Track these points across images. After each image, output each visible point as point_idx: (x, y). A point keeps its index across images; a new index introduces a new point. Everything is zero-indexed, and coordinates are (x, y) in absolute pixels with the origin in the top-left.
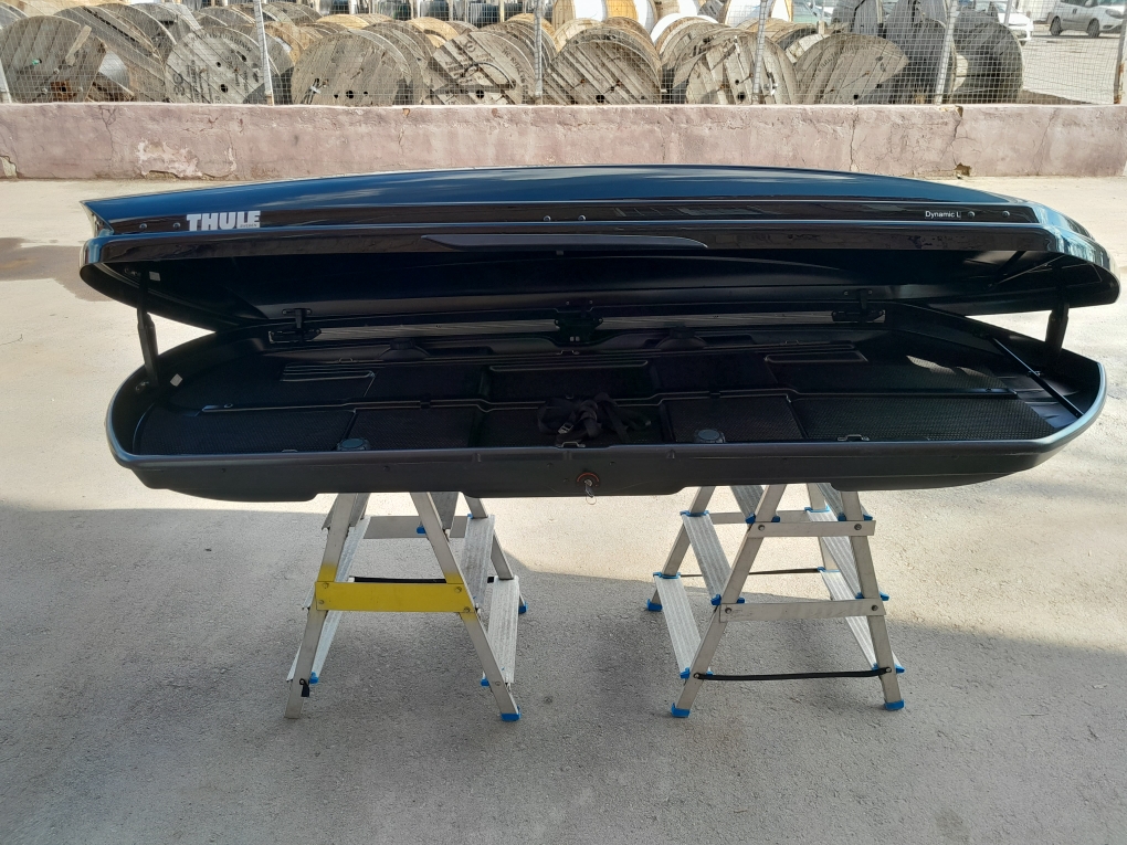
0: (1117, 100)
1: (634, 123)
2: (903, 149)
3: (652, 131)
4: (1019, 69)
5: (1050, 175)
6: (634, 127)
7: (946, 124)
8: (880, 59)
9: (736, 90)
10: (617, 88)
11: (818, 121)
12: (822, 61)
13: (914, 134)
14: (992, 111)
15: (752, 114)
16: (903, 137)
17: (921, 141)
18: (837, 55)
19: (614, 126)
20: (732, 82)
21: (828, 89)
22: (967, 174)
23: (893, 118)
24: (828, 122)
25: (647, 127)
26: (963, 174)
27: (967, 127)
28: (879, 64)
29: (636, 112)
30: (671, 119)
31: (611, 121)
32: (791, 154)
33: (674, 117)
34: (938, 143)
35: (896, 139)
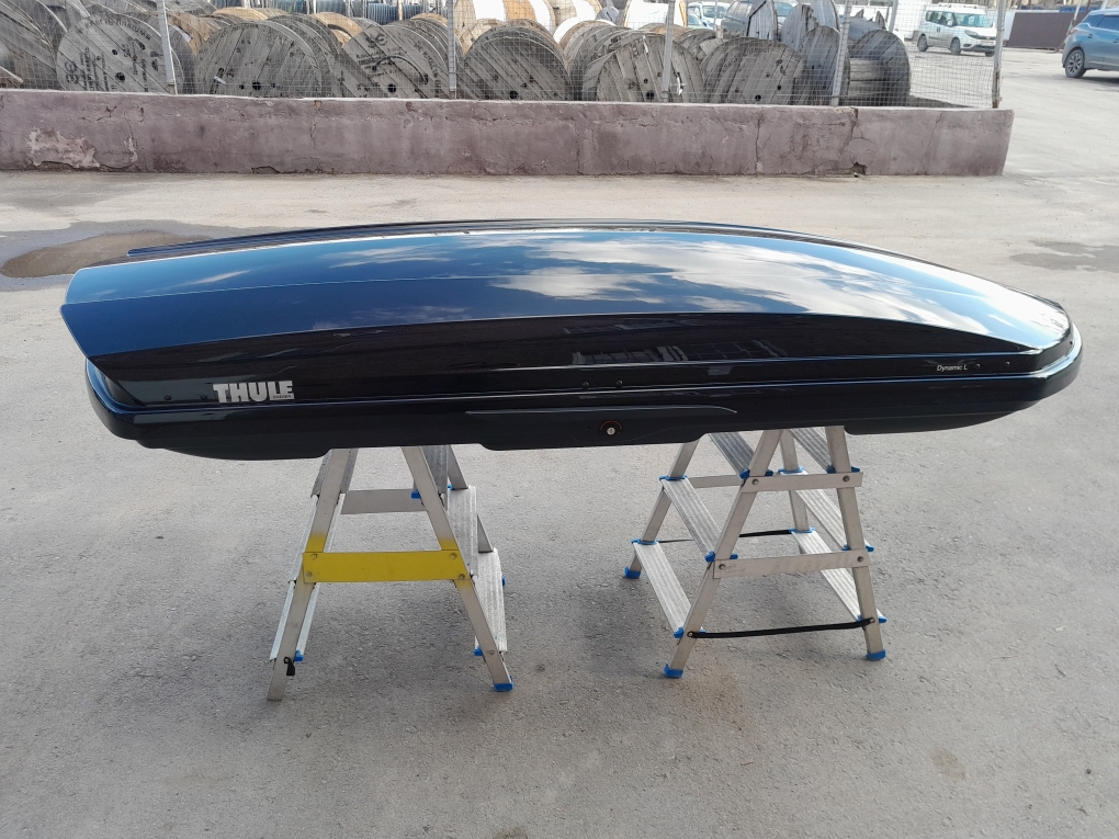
0: (995, 105)
1: (548, 119)
2: (805, 147)
3: (566, 128)
4: (908, 74)
5: (937, 174)
6: (549, 123)
7: (843, 124)
8: (779, 62)
9: (646, 89)
10: (529, 85)
11: (726, 120)
12: (727, 63)
13: (814, 134)
14: (884, 113)
15: (663, 111)
16: (804, 136)
17: (821, 141)
18: (738, 59)
19: (529, 122)
20: (641, 80)
21: (732, 89)
22: (864, 173)
23: (795, 118)
24: (734, 120)
25: (561, 123)
26: (859, 172)
27: (862, 128)
28: (779, 67)
29: (550, 107)
30: (585, 116)
31: (526, 117)
32: (700, 151)
33: (588, 113)
34: (837, 143)
35: (798, 138)
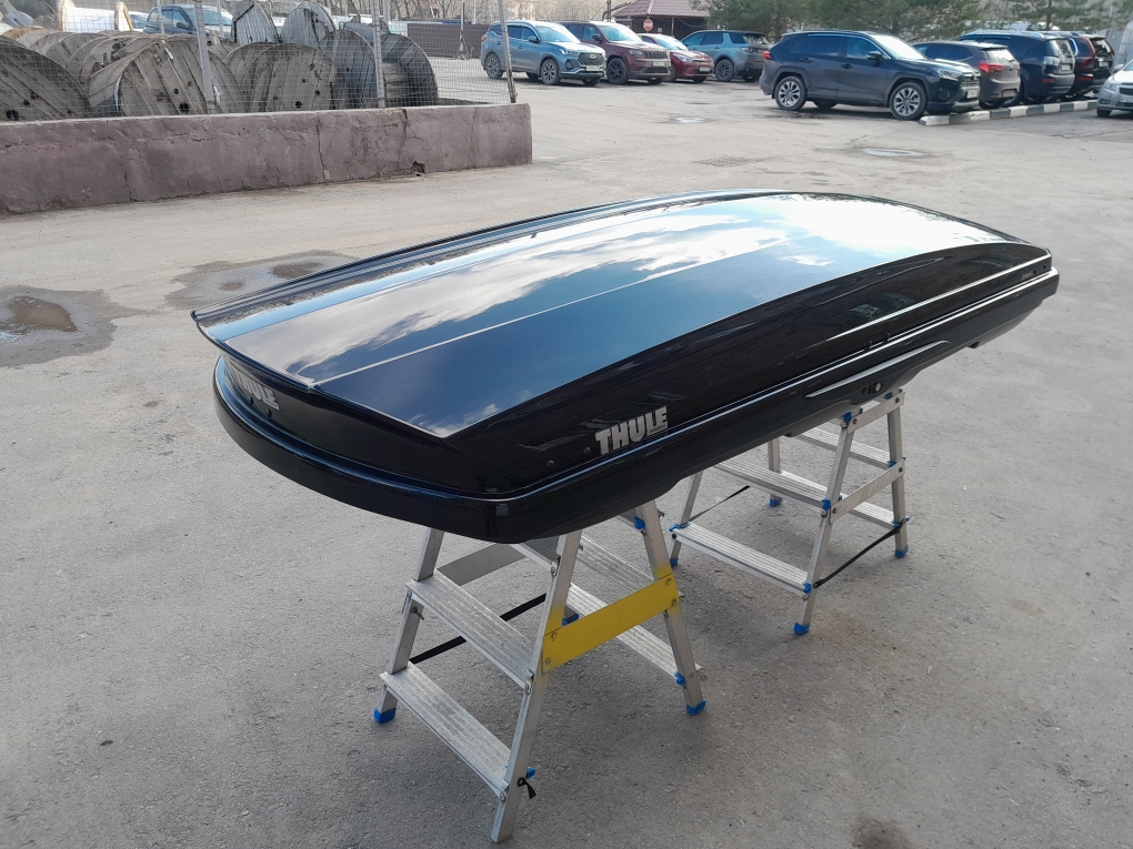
0: (513, 100)
1: (79, 140)
2: (366, 151)
3: (104, 149)
4: (432, 74)
5: (483, 167)
6: (81, 145)
7: (396, 125)
8: (312, 66)
9: (178, 100)
10: (31, 102)
11: (284, 129)
12: (257, 69)
13: (372, 137)
14: (429, 112)
15: (215, 122)
16: (363, 140)
17: (379, 142)
18: (269, 65)
19: (56, 146)
20: (171, 90)
21: (270, 97)
22: (423, 172)
23: (351, 121)
24: (293, 128)
25: (97, 144)
26: (419, 171)
27: (413, 127)
28: (313, 72)
29: (79, 126)
30: (125, 134)
31: (50, 139)
32: (264, 164)
33: (128, 131)
34: (394, 144)
35: (358, 143)
